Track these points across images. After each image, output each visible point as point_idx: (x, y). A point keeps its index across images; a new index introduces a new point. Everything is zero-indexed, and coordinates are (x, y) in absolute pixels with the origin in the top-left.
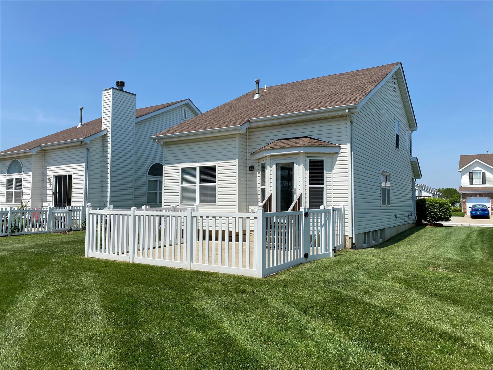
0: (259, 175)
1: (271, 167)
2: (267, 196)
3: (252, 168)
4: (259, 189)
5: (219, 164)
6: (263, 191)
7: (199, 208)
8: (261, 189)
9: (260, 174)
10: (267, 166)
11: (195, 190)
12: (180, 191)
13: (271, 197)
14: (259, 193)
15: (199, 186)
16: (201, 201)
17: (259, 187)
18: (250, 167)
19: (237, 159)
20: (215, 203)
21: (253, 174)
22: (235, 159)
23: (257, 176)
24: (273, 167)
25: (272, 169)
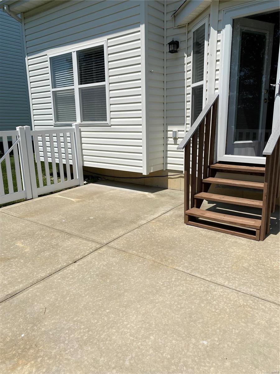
0: (189, 60)
1: (219, 32)
2: (206, 105)
3: (174, 46)
4: (189, 90)
5: (109, 41)
6: (198, 93)
7: (82, 129)
8: (193, 88)
9: (192, 57)
10: (209, 31)
11: (73, 97)
12: (51, 100)
13: (215, 105)
14: (189, 97)
15: (79, 88)
16: (84, 118)
17: (189, 86)
18: (170, 44)
19: (142, 24)
20: (106, 120)
21: (177, 59)
22: (137, 25)
23: (186, 62)
24: (223, 31)
25: (221, 36)
